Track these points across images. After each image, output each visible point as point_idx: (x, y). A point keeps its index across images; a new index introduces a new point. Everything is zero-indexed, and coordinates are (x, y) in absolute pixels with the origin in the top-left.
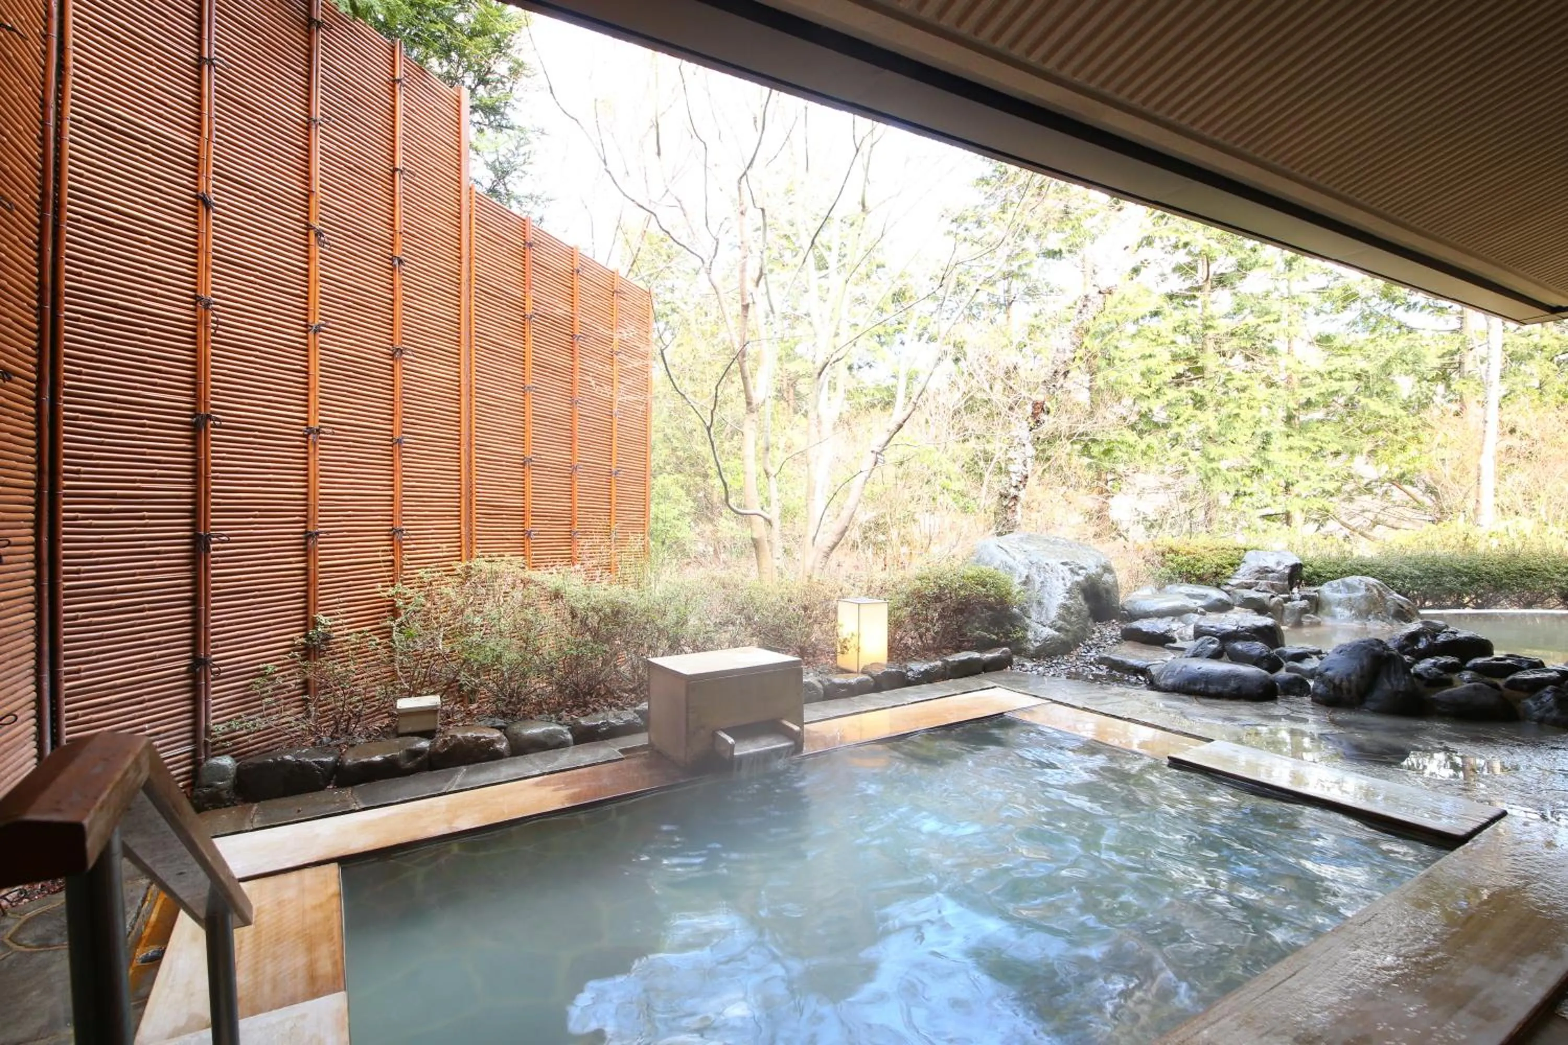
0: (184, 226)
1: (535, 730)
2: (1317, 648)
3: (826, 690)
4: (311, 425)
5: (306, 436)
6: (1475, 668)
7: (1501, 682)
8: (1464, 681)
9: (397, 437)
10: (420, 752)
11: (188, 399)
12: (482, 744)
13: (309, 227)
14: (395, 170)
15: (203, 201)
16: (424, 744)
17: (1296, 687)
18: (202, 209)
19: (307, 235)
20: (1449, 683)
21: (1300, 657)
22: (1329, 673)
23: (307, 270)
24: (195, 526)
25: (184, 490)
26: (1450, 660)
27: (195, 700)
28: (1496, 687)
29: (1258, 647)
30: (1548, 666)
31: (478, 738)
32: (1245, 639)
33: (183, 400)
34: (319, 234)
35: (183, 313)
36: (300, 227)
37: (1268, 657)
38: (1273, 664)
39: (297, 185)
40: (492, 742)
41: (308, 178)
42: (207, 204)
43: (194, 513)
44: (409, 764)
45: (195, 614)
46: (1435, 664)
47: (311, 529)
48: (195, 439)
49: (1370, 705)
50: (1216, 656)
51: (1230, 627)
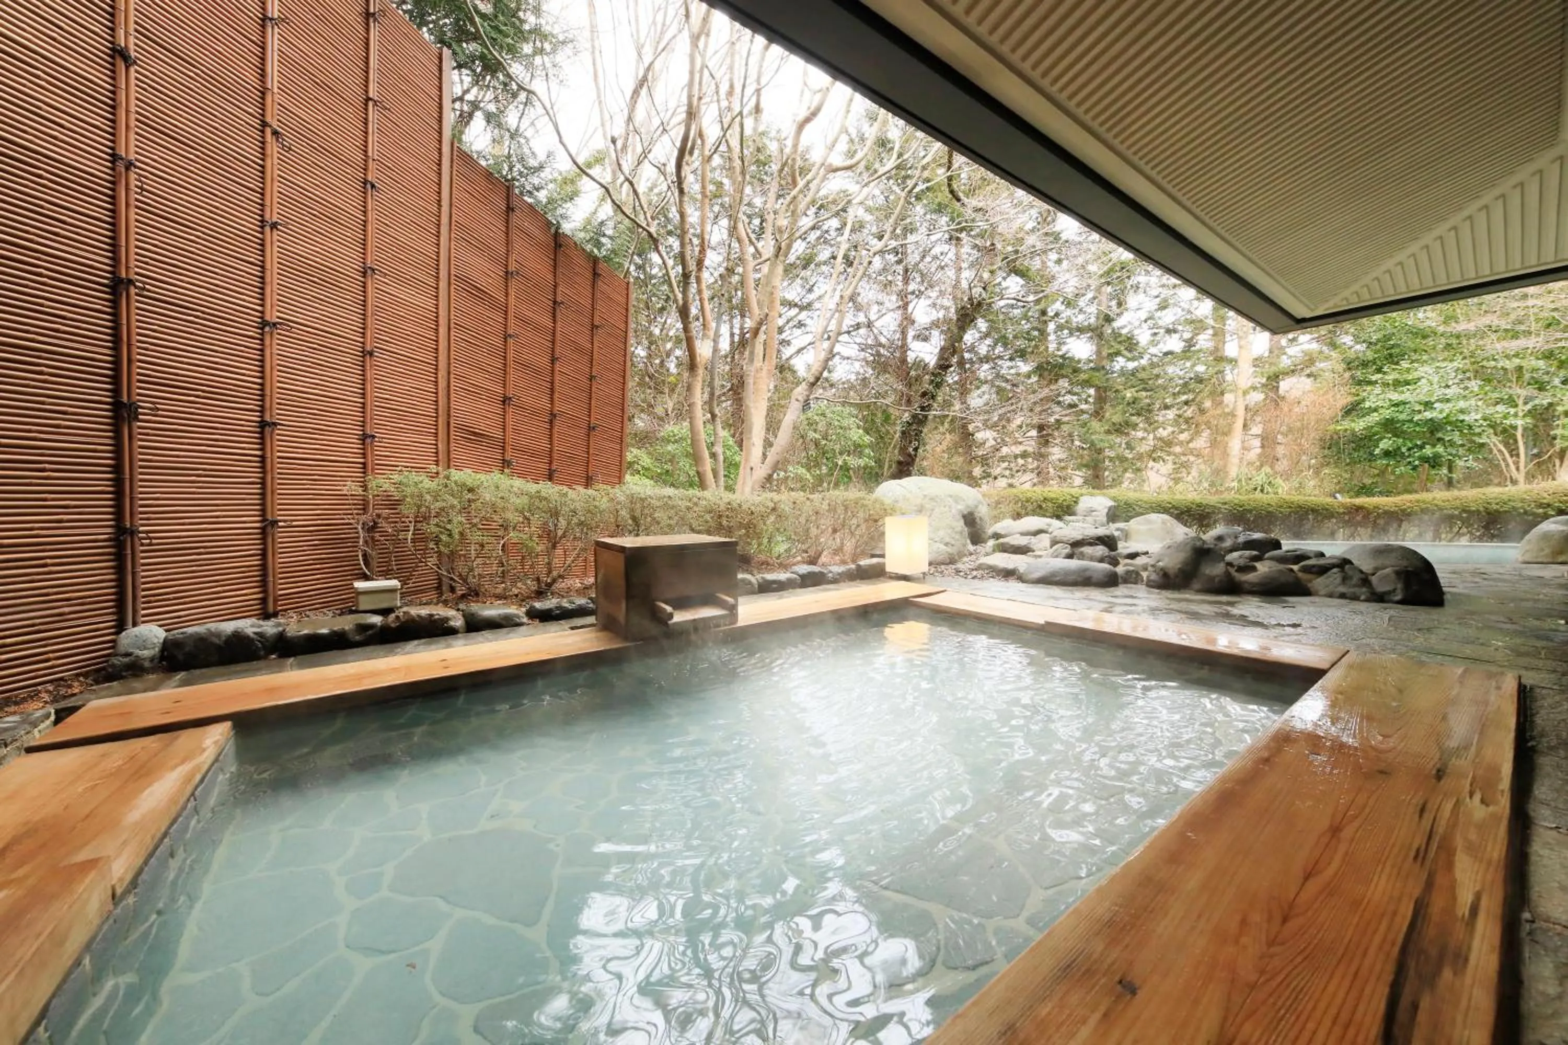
0: (99, 77)
1: (491, 611)
2: (1145, 550)
3: (760, 585)
4: (268, 318)
5: (262, 329)
6: (1271, 559)
7: (1295, 568)
8: (1264, 568)
9: (368, 348)
10: (371, 626)
11: (107, 261)
12: (435, 621)
13: (264, 124)
14: (368, 99)
15: (119, 54)
16: (377, 620)
17: (1132, 578)
18: (121, 65)
19: (263, 132)
20: (1254, 569)
21: (1133, 556)
22: (1161, 564)
23: (263, 166)
24: (116, 392)
25: (104, 354)
26: (1255, 553)
27: (120, 569)
28: (1292, 570)
29: (1101, 550)
30: (1327, 555)
31: (431, 615)
32: (1091, 544)
33: (102, 261)
34: (275, 133)
35: (100, 169)
36: (256, 123)
37: (1109, 556)
38: (1115, 562)
39: (252, 78)
40: (447, 619)
41: (263, 75)
42: (128, 61)
43: (116, 379)
44: (357, 638)
45: (118, 483)
46: (1241, 557)
47: (267, 418)
48: (115, 304)
49: (1197, 585)
50: (1070, 556)
51: (1077, 535)
